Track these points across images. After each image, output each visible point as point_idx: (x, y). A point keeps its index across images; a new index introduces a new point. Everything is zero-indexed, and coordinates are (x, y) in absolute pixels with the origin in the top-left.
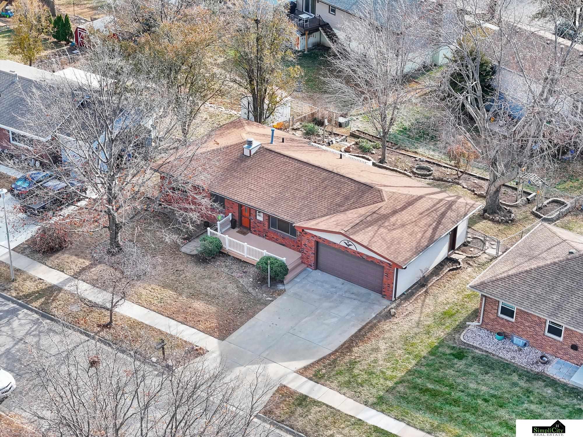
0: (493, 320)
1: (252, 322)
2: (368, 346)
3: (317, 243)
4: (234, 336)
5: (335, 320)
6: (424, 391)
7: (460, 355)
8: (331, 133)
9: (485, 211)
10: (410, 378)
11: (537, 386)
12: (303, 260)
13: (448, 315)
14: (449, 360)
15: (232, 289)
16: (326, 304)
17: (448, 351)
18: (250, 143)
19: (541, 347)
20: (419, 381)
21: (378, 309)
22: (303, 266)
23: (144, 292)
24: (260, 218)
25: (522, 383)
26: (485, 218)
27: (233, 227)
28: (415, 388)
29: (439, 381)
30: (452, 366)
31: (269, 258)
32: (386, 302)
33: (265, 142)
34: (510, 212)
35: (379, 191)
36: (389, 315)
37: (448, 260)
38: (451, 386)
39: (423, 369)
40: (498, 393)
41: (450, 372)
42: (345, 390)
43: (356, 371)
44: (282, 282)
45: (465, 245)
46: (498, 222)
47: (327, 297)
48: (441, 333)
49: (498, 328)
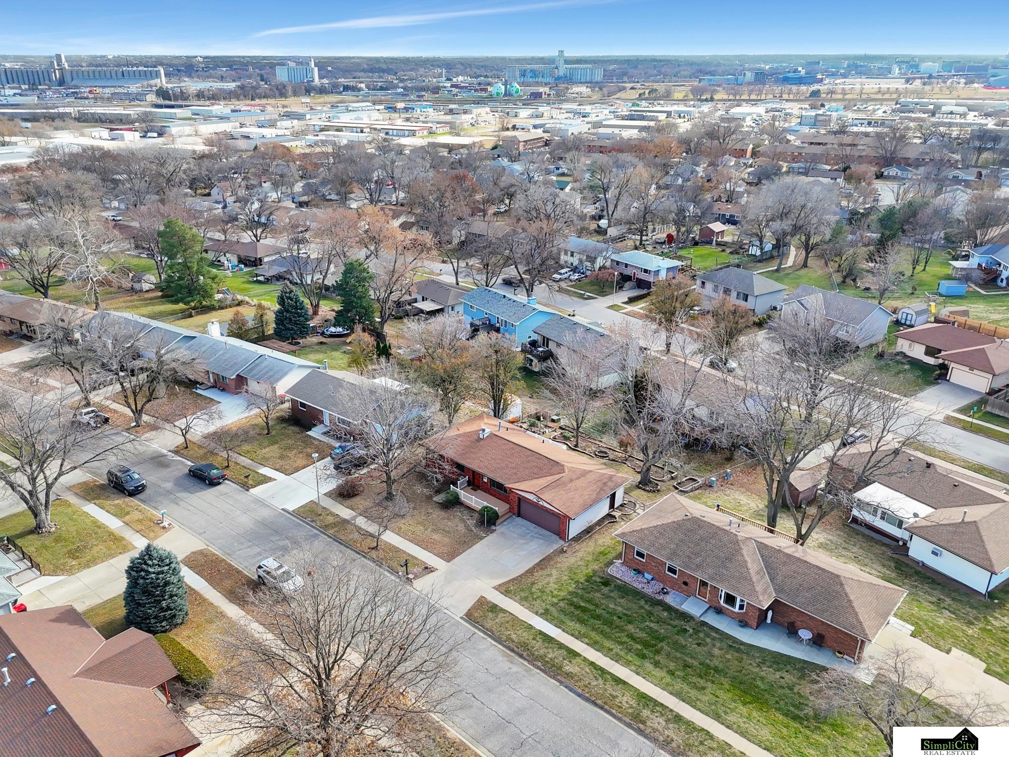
0: (631, 560)
1: (470, 550)
2: (545, 572)
3: (519, 499)
4: (457, 560)
5: (526, 552)
6: (577, 607)
7: (606, 583)
8: (546, 426)
9: (640, 483)
10: (569, 597)
11: (657, 610)
12: (511, 510)
13: (603, 553)
14: (598, 586)
15: (461, 528)
16: (522, 541)
17: (598, 580)
18: (484, 430)
19: (663, 582)
20: (575, 600)
21: (556, 546)
22: (510, 514)
23: (403, 526)
24: (485, 480)
25: (647, 607)
26: (639, 488)
27: (469, 485)
28: (571, 605)
29: (589, 601)
30: (599, 591)
31: (486, 507)
32: (562, 542)
33: (494, 430)
34: (657, 485)
35: (563, 466)
36: (562, 551)
37: (609, 516)
38: (597, 605)
39: (579, 591)
40: (629, 613)
41: (598, 595)
42: (524, 602)
43: (534, 590)
44: (494, 524)
45: (622, 505)
46: (648, 491)
47: (523, 536)
48: (596, 567)
49: (635, 566)
